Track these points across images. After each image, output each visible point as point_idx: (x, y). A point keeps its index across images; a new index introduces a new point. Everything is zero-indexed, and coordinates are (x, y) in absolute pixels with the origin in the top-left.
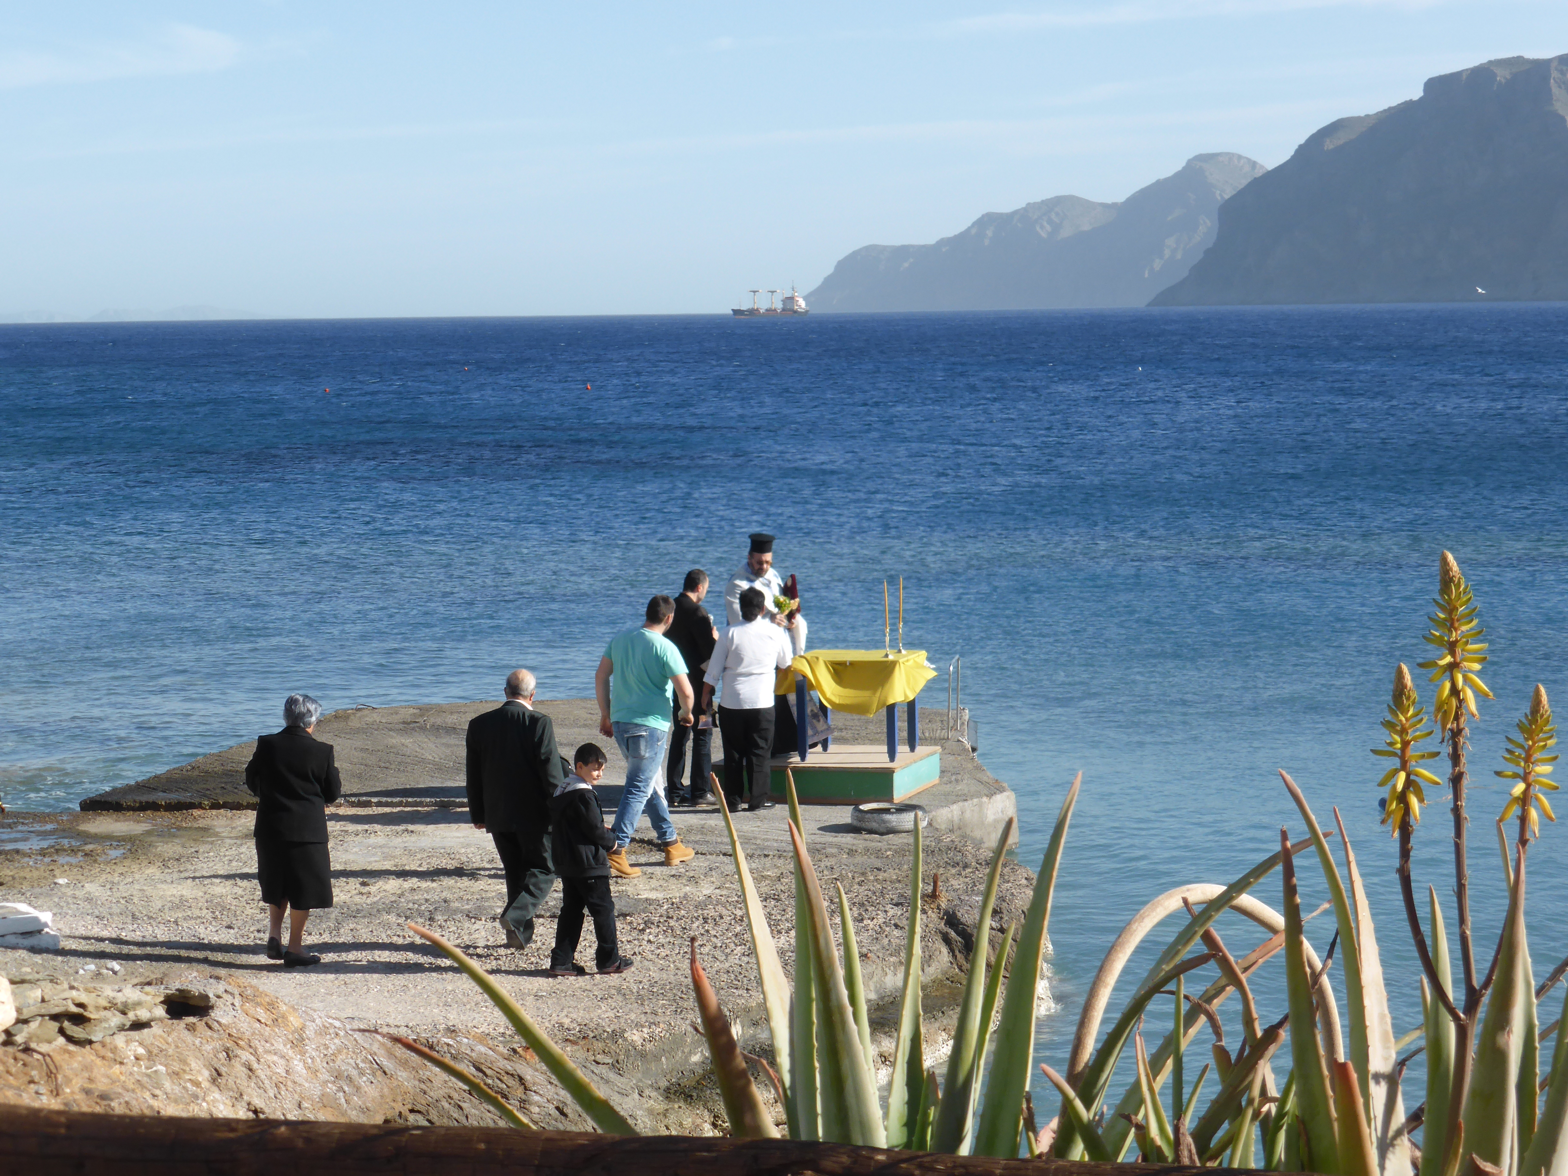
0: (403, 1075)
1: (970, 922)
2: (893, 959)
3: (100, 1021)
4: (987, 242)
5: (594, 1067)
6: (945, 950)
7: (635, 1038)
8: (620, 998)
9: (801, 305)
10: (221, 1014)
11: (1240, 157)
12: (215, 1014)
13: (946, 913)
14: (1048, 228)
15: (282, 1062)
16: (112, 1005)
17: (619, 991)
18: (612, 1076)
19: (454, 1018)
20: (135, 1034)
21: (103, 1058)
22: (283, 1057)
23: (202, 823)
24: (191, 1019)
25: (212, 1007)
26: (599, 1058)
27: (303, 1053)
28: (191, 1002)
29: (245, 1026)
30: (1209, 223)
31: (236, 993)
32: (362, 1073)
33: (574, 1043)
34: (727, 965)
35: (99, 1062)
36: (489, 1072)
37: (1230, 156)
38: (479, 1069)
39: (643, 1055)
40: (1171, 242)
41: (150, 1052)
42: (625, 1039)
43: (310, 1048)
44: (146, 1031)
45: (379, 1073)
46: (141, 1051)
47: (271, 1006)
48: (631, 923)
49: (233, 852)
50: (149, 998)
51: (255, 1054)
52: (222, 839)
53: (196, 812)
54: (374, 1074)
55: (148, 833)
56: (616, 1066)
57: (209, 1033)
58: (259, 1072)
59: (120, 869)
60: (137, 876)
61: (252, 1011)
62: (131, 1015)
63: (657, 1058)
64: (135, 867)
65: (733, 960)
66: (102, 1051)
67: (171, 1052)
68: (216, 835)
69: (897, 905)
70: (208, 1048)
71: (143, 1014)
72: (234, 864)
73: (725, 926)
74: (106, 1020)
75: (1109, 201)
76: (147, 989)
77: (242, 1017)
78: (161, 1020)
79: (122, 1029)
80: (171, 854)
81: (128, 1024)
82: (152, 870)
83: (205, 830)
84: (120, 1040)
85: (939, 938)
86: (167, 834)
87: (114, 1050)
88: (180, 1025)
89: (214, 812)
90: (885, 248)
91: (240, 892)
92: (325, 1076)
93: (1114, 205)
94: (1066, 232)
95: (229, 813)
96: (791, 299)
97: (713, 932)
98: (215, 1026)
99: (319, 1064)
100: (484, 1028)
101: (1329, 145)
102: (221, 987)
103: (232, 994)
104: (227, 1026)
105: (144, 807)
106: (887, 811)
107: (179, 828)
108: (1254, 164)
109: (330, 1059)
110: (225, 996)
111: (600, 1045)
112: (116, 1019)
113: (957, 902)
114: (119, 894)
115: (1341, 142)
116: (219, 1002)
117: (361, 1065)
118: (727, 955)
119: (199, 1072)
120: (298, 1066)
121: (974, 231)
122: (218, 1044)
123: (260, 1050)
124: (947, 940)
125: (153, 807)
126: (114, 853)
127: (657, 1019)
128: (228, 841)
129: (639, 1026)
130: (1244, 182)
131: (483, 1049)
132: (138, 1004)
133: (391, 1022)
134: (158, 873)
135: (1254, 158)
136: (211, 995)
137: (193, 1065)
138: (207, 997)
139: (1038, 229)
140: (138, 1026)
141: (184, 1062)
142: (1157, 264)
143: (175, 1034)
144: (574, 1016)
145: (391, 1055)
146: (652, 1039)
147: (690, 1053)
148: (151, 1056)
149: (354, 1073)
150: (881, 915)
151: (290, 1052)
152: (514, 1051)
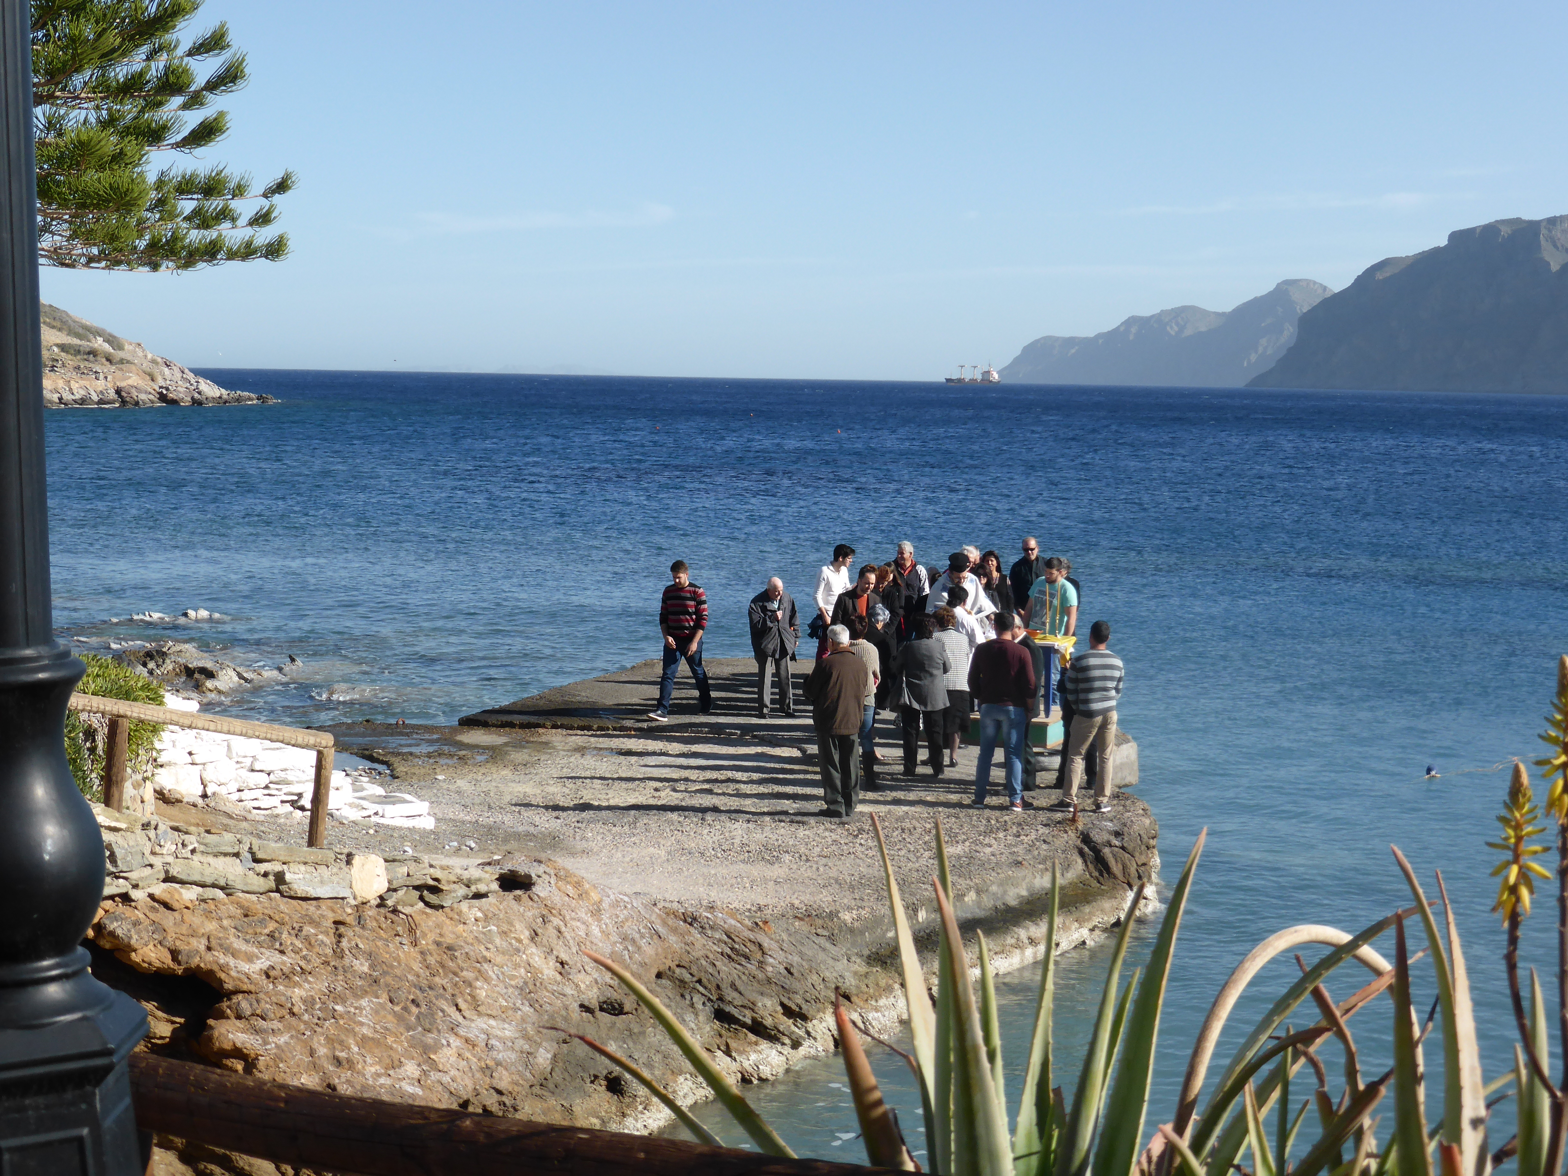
0: (673, 939)
1: (1099, 841)
2: (1041, 866)
3: (450, 891)
4: (1131, 337)
5: (815, 938)
6: (1080, 861)
7: (846, 918)
8: (837, 886)
9: (995, 376)
10: (540, 890)
11: (1315, 283)
12: (536, 889)
13: (1082, 833)
14: (1176, 328)
15: (583, 927)
16: (459, 881)
17: (837, 881)
18: (828, 945)
19: (714, 895)
20: (475, 902)
21: (451, 919)
22: (584, 923)
23: (544, 739)
24: (518, 892)
25: (534, 884)
26: (819, 931)
27: (599, 920)
28: (520, 879)
29: (557, 899)
30: (1291, 329)
31: (552, 873)
32: (642, 937)
33: (801, 919)
34: (917, 865)
35: (448, 922)
36: (736, 939)
37: (1308, 282)
38: (729, 937)
39: (851, 931)
40: (1263, 341)
41: (486, 916)
42: (839, 918)
43: (605, 917)
44: (484, 900)
45: (655, 937)
46: (479, 915)
47: (578, 885)
48: (848, 830)
49: (565, 761)
50: (487, 876)
51: (564, 920)
52: (558, 751)
53: (541, 730)
54: (652, 938)
55: (506, 744)
56: (831, 939)
57: (531, 903)
58: (566, 934)
59: (483, 770)
60: (495, 776)
61: (563, 888)
62: (473, 888)
63: (862, 933)
64: (494, 769)
65: (923, 861)
66: (451, 914)
67: (501, 916)
68: (554, 748)
69: (1045, 825)
70: (529, 914)
71: (482, 888)
72: (565, 770)
73: (917, 836)
74: (455, 891)
75: (1220, 310)
76: (487, 868)
77: (556, 892)
78: (496, 892)
79: (466, 897)
80: (520, 760)
81: (471, 895)
82: (506, 772)
83: (546, 744)
84: (464, 906)
85: (1076, 851)
86: (519, 745)
87: (460, 913)
88: (509, 896)
89: (554, 731)
90: (1057, 339)
91: (567, 791)
92: (615, 938)
93: (1224, 314)
94: (1188, 332)
95: (564, 732)
96: (988, 372)
97: (908, 840)
98: (536, 898)
99: (612, 929)
100: (735, 905)
101: (1380, 276)
102: (541, 869)
103: (549, 875)
104: (545, 899)
105: (504, 725)
106: (1041, 754)
107: (528, 742)
108: (1325, 288)
109: (619, 925)
110: (544, 876)
111: (820, 922)
112: (462, 891)
113: (1090, 825)
114: (479, 789)
115: (1388, 274)
116: (539, 881)
117: (643, 930)
118: (918, 858)
119: (522, 932)
120: (595, 931)
121: (1122, 329)
122: (536, 912)
123: (568, 917)
124: (1081, 853)
125: (511, 725)
126: (480, 758)
127: (864, 904)
128: (562, 753)
129: (849, 909)
130: (1318, 301)
131: (733, 922)
132: (479, 880)
133: (667, 896)
134: (510, 774)
135: (1325, 284)
136: (533, 875)
137: (518, 926)
138: (530, 877)
139: (1168, 328)
140: (478, 896)
141: (511, 924)
142: (1253, 357)
143: (505, 903)
144: (802, 898)
145: (665, 923)
146: (859, 918)
147: (887, 930)
148: (486, 918)
149: (637, 936)
150: (1034, 832)
151: (590, 920)
152: (757, 924)
